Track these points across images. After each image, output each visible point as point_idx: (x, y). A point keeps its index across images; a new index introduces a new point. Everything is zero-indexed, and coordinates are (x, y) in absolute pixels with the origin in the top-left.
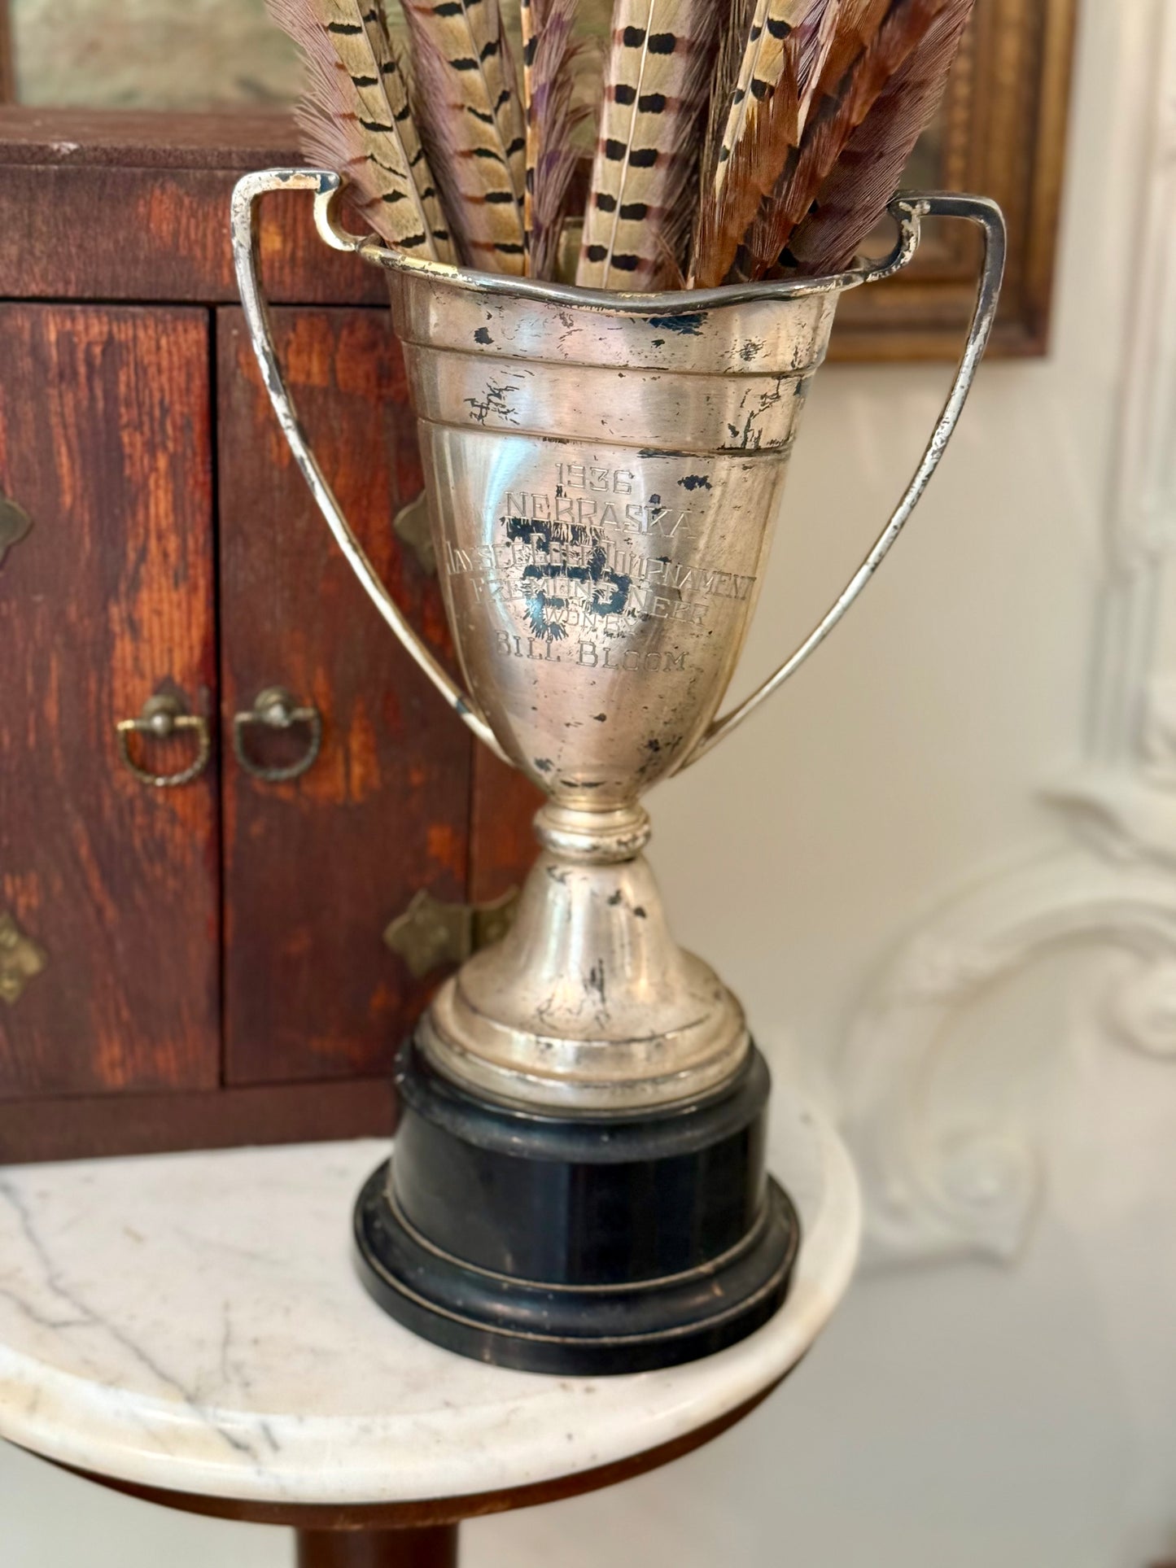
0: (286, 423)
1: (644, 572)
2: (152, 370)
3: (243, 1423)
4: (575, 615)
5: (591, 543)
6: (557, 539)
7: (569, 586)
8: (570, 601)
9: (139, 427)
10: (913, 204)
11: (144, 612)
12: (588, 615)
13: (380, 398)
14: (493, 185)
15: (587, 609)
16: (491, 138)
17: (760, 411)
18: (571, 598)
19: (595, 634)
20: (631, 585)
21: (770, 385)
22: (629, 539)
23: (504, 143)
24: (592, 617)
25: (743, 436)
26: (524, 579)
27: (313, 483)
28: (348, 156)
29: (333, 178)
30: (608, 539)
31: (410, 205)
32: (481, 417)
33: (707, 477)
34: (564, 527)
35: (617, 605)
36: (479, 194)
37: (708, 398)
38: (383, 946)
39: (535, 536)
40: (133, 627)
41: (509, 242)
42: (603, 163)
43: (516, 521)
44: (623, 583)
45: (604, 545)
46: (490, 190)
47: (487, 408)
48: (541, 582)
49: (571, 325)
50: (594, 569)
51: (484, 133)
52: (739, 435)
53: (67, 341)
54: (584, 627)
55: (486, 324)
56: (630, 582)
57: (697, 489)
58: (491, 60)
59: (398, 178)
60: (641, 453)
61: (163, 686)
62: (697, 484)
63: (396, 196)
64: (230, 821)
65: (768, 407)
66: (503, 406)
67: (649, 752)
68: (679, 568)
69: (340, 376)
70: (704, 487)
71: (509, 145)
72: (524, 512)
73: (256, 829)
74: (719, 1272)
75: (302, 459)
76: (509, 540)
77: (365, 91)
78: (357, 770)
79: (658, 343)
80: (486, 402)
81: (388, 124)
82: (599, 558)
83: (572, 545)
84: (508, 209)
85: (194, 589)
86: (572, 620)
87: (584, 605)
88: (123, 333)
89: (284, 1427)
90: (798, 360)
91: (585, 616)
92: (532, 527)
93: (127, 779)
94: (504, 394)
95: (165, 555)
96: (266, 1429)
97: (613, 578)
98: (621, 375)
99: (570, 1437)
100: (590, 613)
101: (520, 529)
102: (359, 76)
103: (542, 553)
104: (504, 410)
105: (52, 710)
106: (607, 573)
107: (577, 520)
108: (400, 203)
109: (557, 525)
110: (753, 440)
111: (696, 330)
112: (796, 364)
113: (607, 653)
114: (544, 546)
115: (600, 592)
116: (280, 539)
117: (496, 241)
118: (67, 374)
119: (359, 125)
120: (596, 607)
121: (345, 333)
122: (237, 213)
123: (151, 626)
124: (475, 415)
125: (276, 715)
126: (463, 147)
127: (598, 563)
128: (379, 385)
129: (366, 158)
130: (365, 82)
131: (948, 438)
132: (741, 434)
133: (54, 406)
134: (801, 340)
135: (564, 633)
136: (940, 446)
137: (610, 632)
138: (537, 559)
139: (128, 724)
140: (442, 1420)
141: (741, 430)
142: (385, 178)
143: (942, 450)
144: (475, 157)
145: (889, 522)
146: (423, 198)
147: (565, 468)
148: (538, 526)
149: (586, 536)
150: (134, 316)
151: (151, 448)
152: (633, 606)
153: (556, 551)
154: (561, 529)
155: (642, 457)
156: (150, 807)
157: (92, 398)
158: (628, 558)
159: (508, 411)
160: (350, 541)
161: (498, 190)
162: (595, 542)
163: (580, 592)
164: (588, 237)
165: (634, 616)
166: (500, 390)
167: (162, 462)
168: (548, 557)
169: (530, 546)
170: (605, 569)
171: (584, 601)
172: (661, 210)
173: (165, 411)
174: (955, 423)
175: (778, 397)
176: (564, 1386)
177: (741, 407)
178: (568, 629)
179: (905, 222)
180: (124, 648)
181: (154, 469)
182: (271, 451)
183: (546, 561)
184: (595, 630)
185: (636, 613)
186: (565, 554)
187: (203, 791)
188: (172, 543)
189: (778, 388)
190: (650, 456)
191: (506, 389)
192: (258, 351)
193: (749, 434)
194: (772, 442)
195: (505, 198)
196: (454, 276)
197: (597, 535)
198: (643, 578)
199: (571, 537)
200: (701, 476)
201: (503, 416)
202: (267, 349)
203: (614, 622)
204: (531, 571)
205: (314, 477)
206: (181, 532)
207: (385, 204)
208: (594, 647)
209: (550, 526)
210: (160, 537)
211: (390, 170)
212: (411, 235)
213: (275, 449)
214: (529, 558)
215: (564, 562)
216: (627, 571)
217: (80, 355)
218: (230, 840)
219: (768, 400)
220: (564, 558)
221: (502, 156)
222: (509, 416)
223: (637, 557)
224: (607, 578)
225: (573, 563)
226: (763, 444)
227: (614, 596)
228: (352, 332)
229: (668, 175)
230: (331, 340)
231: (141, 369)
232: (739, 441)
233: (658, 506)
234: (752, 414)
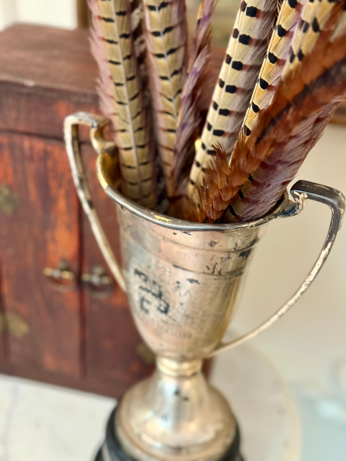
1: (174, 305)
6: (149, 281)
7: (152, 298)
10: (300, 193)
12: (156, 311)
17: (220, 262)
20: (170, 307)
21: (225, 255)
22: (169, 292)
24: (158, 312)
25: (213, 270)
33: (198, 280)
34: (151, 278)
35: (166, 311)
36: (166, 128)
42: (206, 131)
44: (168, 305)
45: (162, 291)
48: (144, 293)
50: (160, 296)
51: (169, 105)
52: (211, 270)
54: (155, 314)
57: (194, 284)
58: (176, 77)
60: (174, 266)
62: (194, 282)
65: (225, 261)
70: (197, 283)
72: (139, 268)
76: (135, 275)
77: (119, 88)
79: (175, 234)
83: (153, 285)
86: (152, 310)
87: (156, 307)
90: (237, 247)
92: (141, 273)
97: (164, 301)
101: (138, 273)
102: (117, 82)
108: (126, 133)
109: (148, 276)
110: (217, 271)
111: (189, 234)
112: (237, 249)
114: (145, 281)
115: (161, 305)
119: (115, 101)
120: (159, 309)
126: (162, 110)
129: (116, 114)
130: (118, 84)
131: (313, 280)
134: (239, 241)
136: (310, 282)
138: (143, 284)
141: (211, 267)
142: (121, 123)
143: (310, 284)
144: (165, 114)
147: (150, 260)
148: (143, 274)
152: (170, 314)
153: (149, 284)
155: (174, 268)
158: (169, 298)
161: (171, 128)
162: (159, 288)
163: (155, 302)
169: (141, 279)
170: (163, 298)
174: (315, 277)
175: (229, 258)
177: (211, 260)
178: (150, 312)
179: (297, 199)
183: (146, 286)
184: (158, 317)
189: (229, 255)
190: (177, 268)
194: (228, 272)
197: (160, 286)
198: (173, 307)
199: (152, 282)
200: (196, 280)
203: (164, 317)
209: (146, 276)
214: (140, 283)
215: (151, 290)
216: (169, 302)
217: (36, 153)
220: (151, 288)
225: (154, 291)
226: (222, 273)
227: (165, 308)
232: (210, 272)
233: (179, 285)
234: (216, 264)
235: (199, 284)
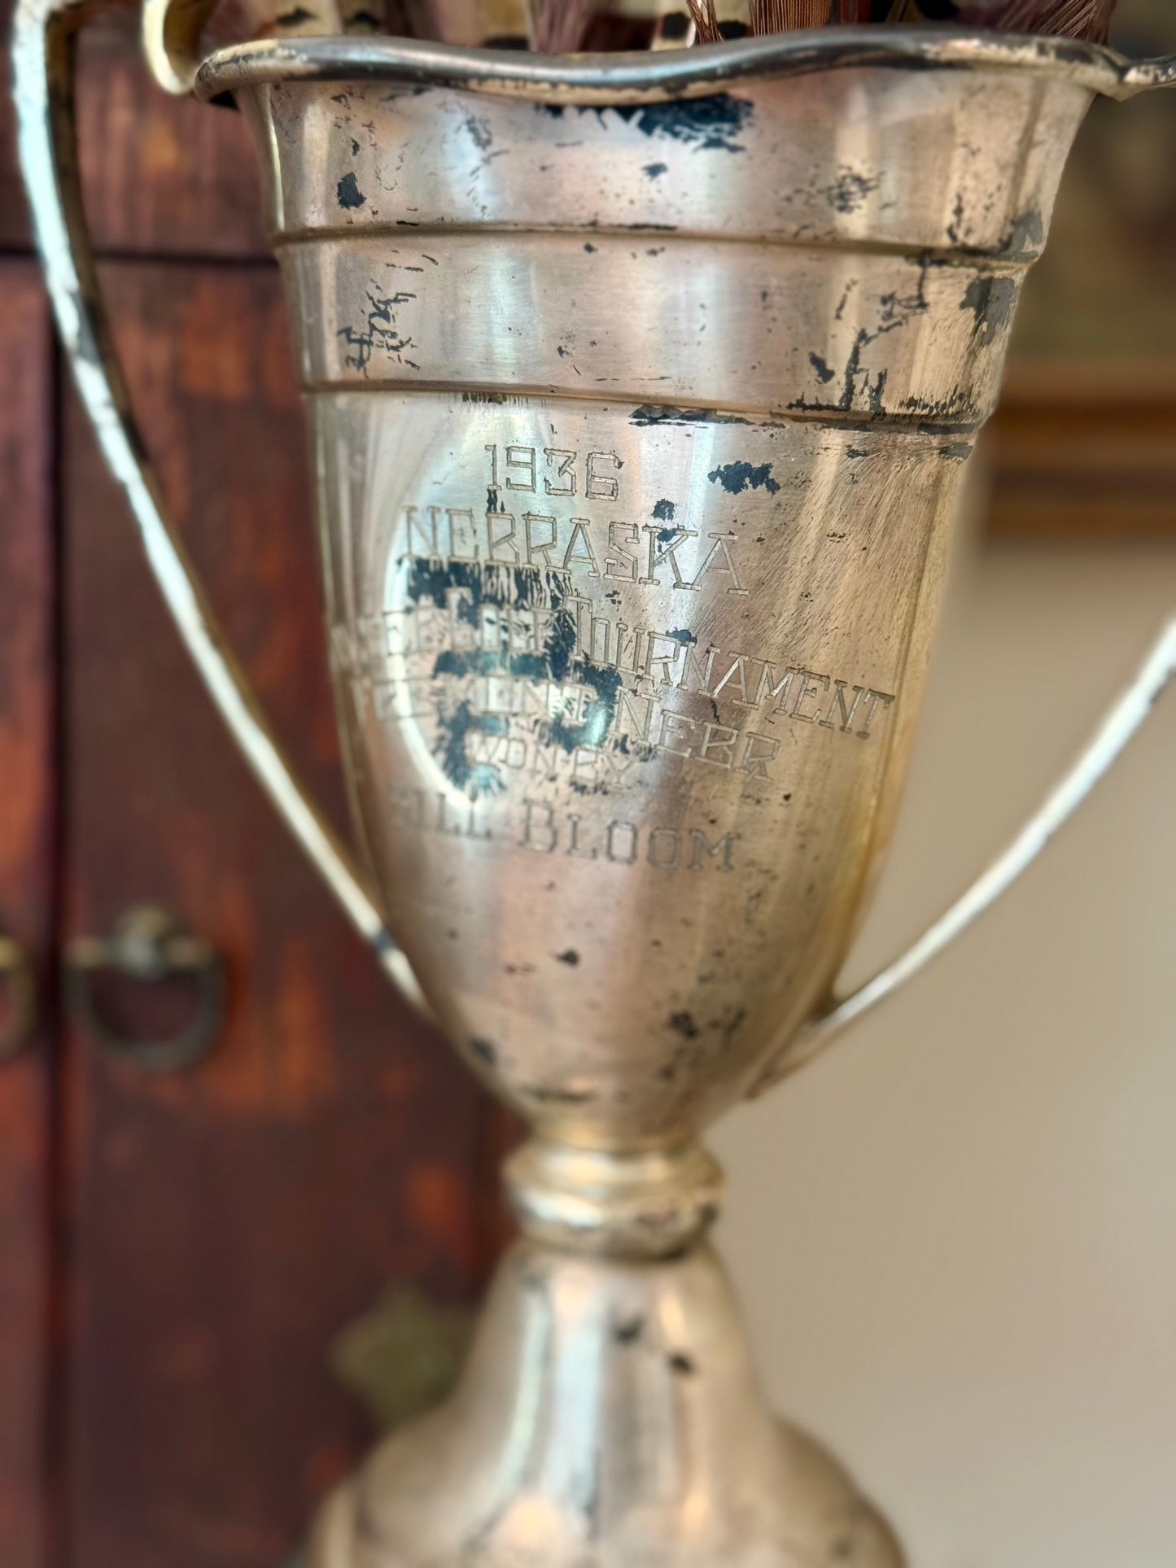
1: (642, 662)
4: (520, 747)
5: (549, 604)
6: (492, 599)
7: (511, 691)
8: (513, 721)
12: (542, 748)
15: (541, 736)
17: (880, 329)
18: (515, 715)
19: (552, 786)
20: (619, 688)
21: (901, 275)
22: (615, 593)
24: (549, 754)
25: (843, 380)
26: (434, 677)
30: (578, 596)
32: (361, 362)
33: (770, 466)
34: (503, 572)
37: (765, 295)
39: (455, 595)
43: (421, 565)
44: (606, 683)
45: (570, 606)
47: (370, 343)
48: (463, 683)
49: (488, 142)
50: (556, 658)
52: (834, 380)
54: (534, 771)
55: (352, 165)
56: (619, 681)
57: (748, 491)
60: (638, 414)
62: (747, 480)
65: (899, 324)
66: (394, 335)
67: (674, 1038)
68: (712, 654)
70: (762, 487)
72: (435, 547)
76: (411, 602)
79: (655, 170)
80: (367, 330)
82: (564, 635)
83: (517, 609)
86: (515, 759)
87: (538, 728)
90: (964, 225)
91: (538, 751)
92: (448, 574)
94: (394, 309)
97: (588, 673)
98: (589, 248)
100: (547, 745)
101: (428, 581)
103: (466, 628)
104: (394, 342)
106: (577, 665)
107: (523, 559)
109: (489, 569)
110: (867, 391)
111: (731, 140)
112: (960, 234)
113: (575, 825)
114: (470, 615)
115: (566, 703)
120: (553, 731)
124: (353, 360)
125: (139, 951)
127: (563, 643)
132: (840, 377)
134: (970, 182)
135: (500, 783)
137: (581, 782)
138: (458, 638)
141: (839, 364)
148: (458, 572)
149: (541, 590)
152: (623, 730)
153: (491, 622)
154: (498, 577)
155: (639, 424)
158: (614, 633)
159: (402, 344)
162: (555, 601)
165: (625, 751)
166: (387, 303)
168: (477, 635)
169: (445, 612)
170: (575, 656)
171: (536, 722)
175: (923, 305)
177: (838, 317)
178: (506, 773)
183: (473, 641)
184: (553, 779)
185: (629, 746)
186: (505, 629)
189: (920, 285)
190: (654, 420)
191: (396, 300)
192: (56, 286)
193: (859, 380)
196: (271, 53)
197: (558, 587)
198: (641, 672)
199: (514, 594)
200: (756, 465)
201: (394, 354)
202: (75, 285)
203: (590, 763)
204: (447, 663)
208: (552, 812)
209: (480, 573)
214: (443, 635)
215: (505, 645)
216: (613, 660)
219: (897, 310)
220: (504, 636)
222: (405, 352)
223: (630, 629)
224: (578, 675)
225: (519, 645)
226: (891, 407)
227: (591, 710)
232: (835, 393)
233: (669, 525)
234: (863, 336)
235: (773, 487)
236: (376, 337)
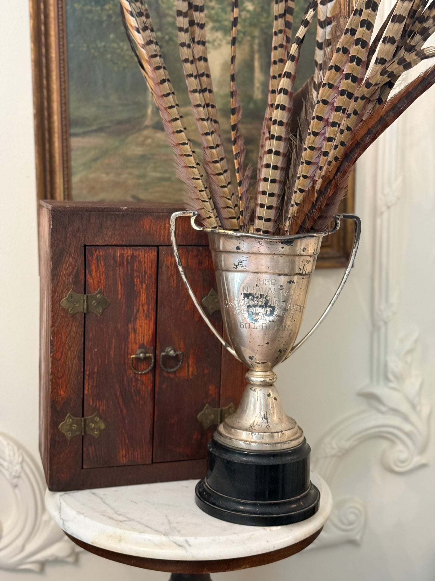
0: (182, 273)
2: (143, 263)
3: (180, 539)
6: (256, 298)
7: (259, 309)
9: (139, 277)
10: (339, 216)
11: (138, 326)
13: (199, 269)
14: (231, 215)
15: (264, 315)
16: (230, 204)
17: (306, 264)
18: (260, 312)
19: (266, 321)
21: (308, 258)
22: (275, 297)
23: (233, 205)
24: (265, 317)
26: (247, 308)
27: (188, 288)
28: (197, 208)
29: (196, 213)
30: (269, 297)
31: (213, 219)
32: (236, 268)
33: (294, 281)
34: (258, 295)
35: (272, 313)
36: (227, 217)
37: (294, 261)
38: (197, 420)
39: (250, 297)
40: (135, 330)
41: (235, 228)
42: (259, 209)
43: (245, 294)
44: (273, 308)
45: (268, 299)
46: (230, 216)
48: (252, 309)
49: (261, 244)
50: (266, 305)
51: (229, 203)
53: (122, 255)
54: (263, 320)
55: (239, 245)
56: (275, 307)
57: (291, 284)
58: (230, 186)
59: (210, 213)
61: (142, 346)
62: (291, 282)
63: (210, 217)
64: (157, 384)
66: (242, 265)
67: (279, 353)
68: (287, 304)
69: (189, 263)
70: (293, 283)
71: (234, 205)
72: (247, 292)
73: (164, 386)
74: (302, 498)
75: (186, 282)
76: (243, 299)
77: (202, 193)
78: (191, 369)
79: (283, 248)
81: (207, 200)
82: (267, 302)
83: (260, 299)
84: (235, 221)
85: (150, 320)
86: (260, 318)
88: (136, 253)
89: (191, 540)
90: (314, 252)
91: (263, 317)
92: (249, 295)
93: (130, 373)
94: (243, 262)
95: (144, 311)
96: (187, 541)
97: (271, 307)
98: (273, 256)
99: (268, 541)
101: (246, 296)
102: (200, 189)
103: (252, 302)
105: (112, 353)
106: (269, 306)
107: (261, 292)
108: (211, 219)
109: (256, 294)
110: (304, 272)
111: (292, 245)
113: (269, 326)
114: (252, 300)
115: (267, 311)
116: (173, 306)
117: (232, 228)
118: (121, 264)
119: (200, 201)
120: (266, 314)
121: (191, 252)
122: (172, 222)
123: (139, 330)
125: (172, 353)
126: (223, 206)
128: (199, 266)
129: (202, 208)
130: (201, 191)
131: (350, 272)
132: (302, 270)
133: (118, 272)
134: (315, 247)
135: (258, 321)
136: (348, 274)
137: (270, 320)
138: (251, 303)
139: (133, 356)
140: (233, 537)
141: (302, 269)
142: (207, 213)
143: (348, 275)
144: (227, 208)
145: (336, 293)
146: (216, 218)
147: (258, 279)
148: (251, 295)
149: (264, 296)
150: (139, 249)
151: (142, 282)
152: (276, 314)
153: (256, 301)
155: (278, 276)
156: (137, 380)
157: (127, 270)
158: (275, 301)
160: (197, 303)
161: (232, 216)
162: (266, 298)
163: (262, 311)
164: (256, 226)
165: (276, 316)
167: (144, 286)
168: (254, 302)
169: (249, 300)
170: (269, 305)
171: (263, 313)
172: (274, 220)
173: (145, 273)
175: (310, 261)
176: (264, 529)
177: (302, 263)
178: (259, 320)
179: (337, 220)
180: (132, 336)
181: (142, 288)
182: (171, 283)
187: (151, 375)
188: (146, 307)
189: (310, 259)
190: (280, 276)
192: (175, 255)
193: (304, 270)
194: (309, 272)
195: (234, 218)
196: (233, 233)
197: (266, 296)
198: (278, 306)
199: (259, 297)
200: (292, 280)
201: (242, 267)
202: (178, 255)
203: (271, 318)
204: (249, 306)
205: (189, 287)
206: (148, 305)
207: (207, 219)
208: (266, 325)
209: (254, 295)
210: (142, 306)
211: (208, 211)
212: (214, 226)
213: (173, 282)
214: (249, 303)
215: (258, 304)
216: (274, 305)
217: (125, 259)
218: (157, 390)
219: (308, 262)
220: (258, 302)
221: (233, 208)
222: (244, 267)
225: (260, 304)
226: (307, 273)
227: (271, 311)
228: (192, 252)
229: (275, 211)
230: (187, 254)
231: (140, 262)
232: (301, 272)
233: (282, 288)
234: (304, 265)
236: (239, 265)
